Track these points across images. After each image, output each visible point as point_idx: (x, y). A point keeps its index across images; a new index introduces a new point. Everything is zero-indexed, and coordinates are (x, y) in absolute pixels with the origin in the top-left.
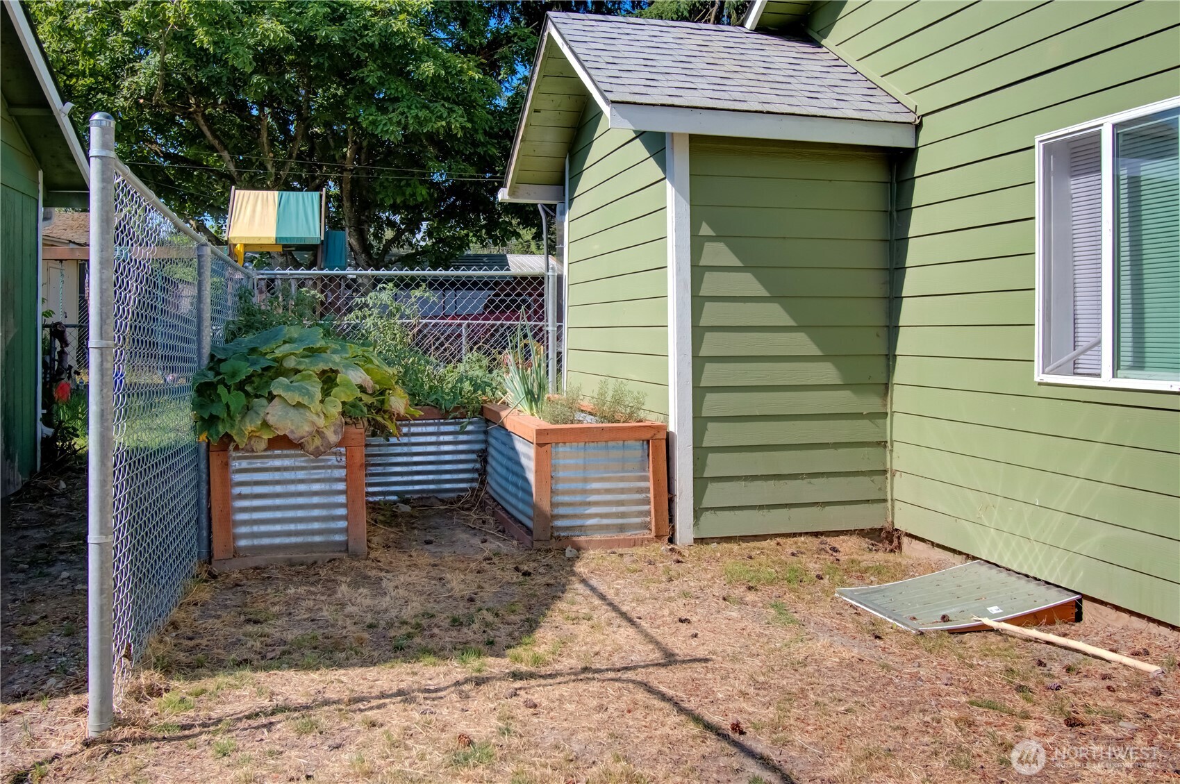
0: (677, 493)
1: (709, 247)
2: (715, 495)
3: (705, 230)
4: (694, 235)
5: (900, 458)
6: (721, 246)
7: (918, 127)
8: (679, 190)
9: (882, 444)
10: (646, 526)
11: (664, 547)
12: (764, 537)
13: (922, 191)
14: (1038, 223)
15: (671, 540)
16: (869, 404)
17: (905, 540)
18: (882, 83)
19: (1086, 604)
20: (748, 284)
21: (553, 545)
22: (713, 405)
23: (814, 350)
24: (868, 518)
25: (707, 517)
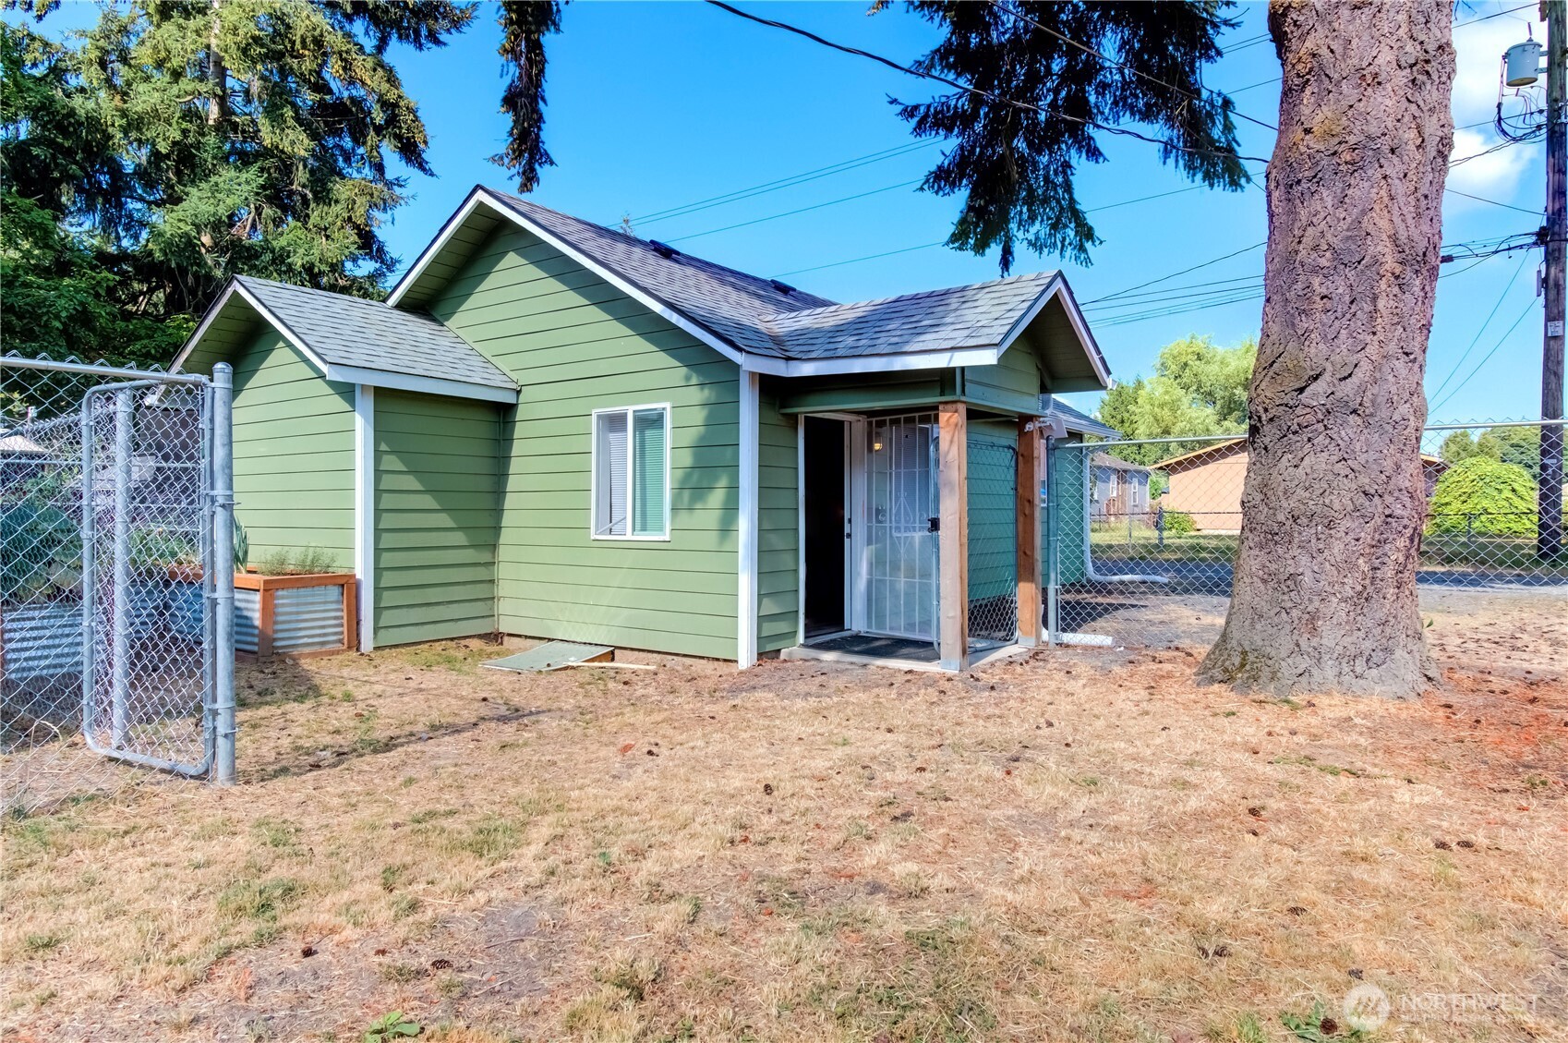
0: (363, 618)
1: (386, 458)
2: (387, 618)
3: (383, 447)
4: (376, 451)
5: (503, 589)
6: (393, 458)
7: (519, 392)
8: (366, 420)
9: (492, 581)
10: (341, 641)
11: (354, 654)
12: (420, 643)
13: (519, 430)
14: (594, 455)
15: (358, 650)
16: (484, 556)
17: (506, 638)
18: (493, 360)
19: (617, 652)
20: (411, 482)
21: (274, 658)
22: (387, 560)
23: (452, 524)
24: (484, 627)
25: (382, 633)
